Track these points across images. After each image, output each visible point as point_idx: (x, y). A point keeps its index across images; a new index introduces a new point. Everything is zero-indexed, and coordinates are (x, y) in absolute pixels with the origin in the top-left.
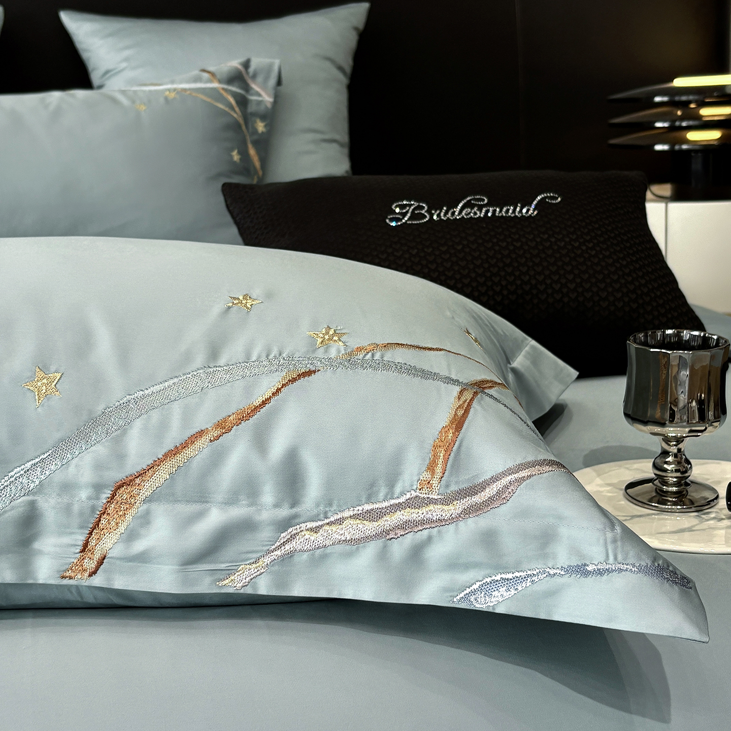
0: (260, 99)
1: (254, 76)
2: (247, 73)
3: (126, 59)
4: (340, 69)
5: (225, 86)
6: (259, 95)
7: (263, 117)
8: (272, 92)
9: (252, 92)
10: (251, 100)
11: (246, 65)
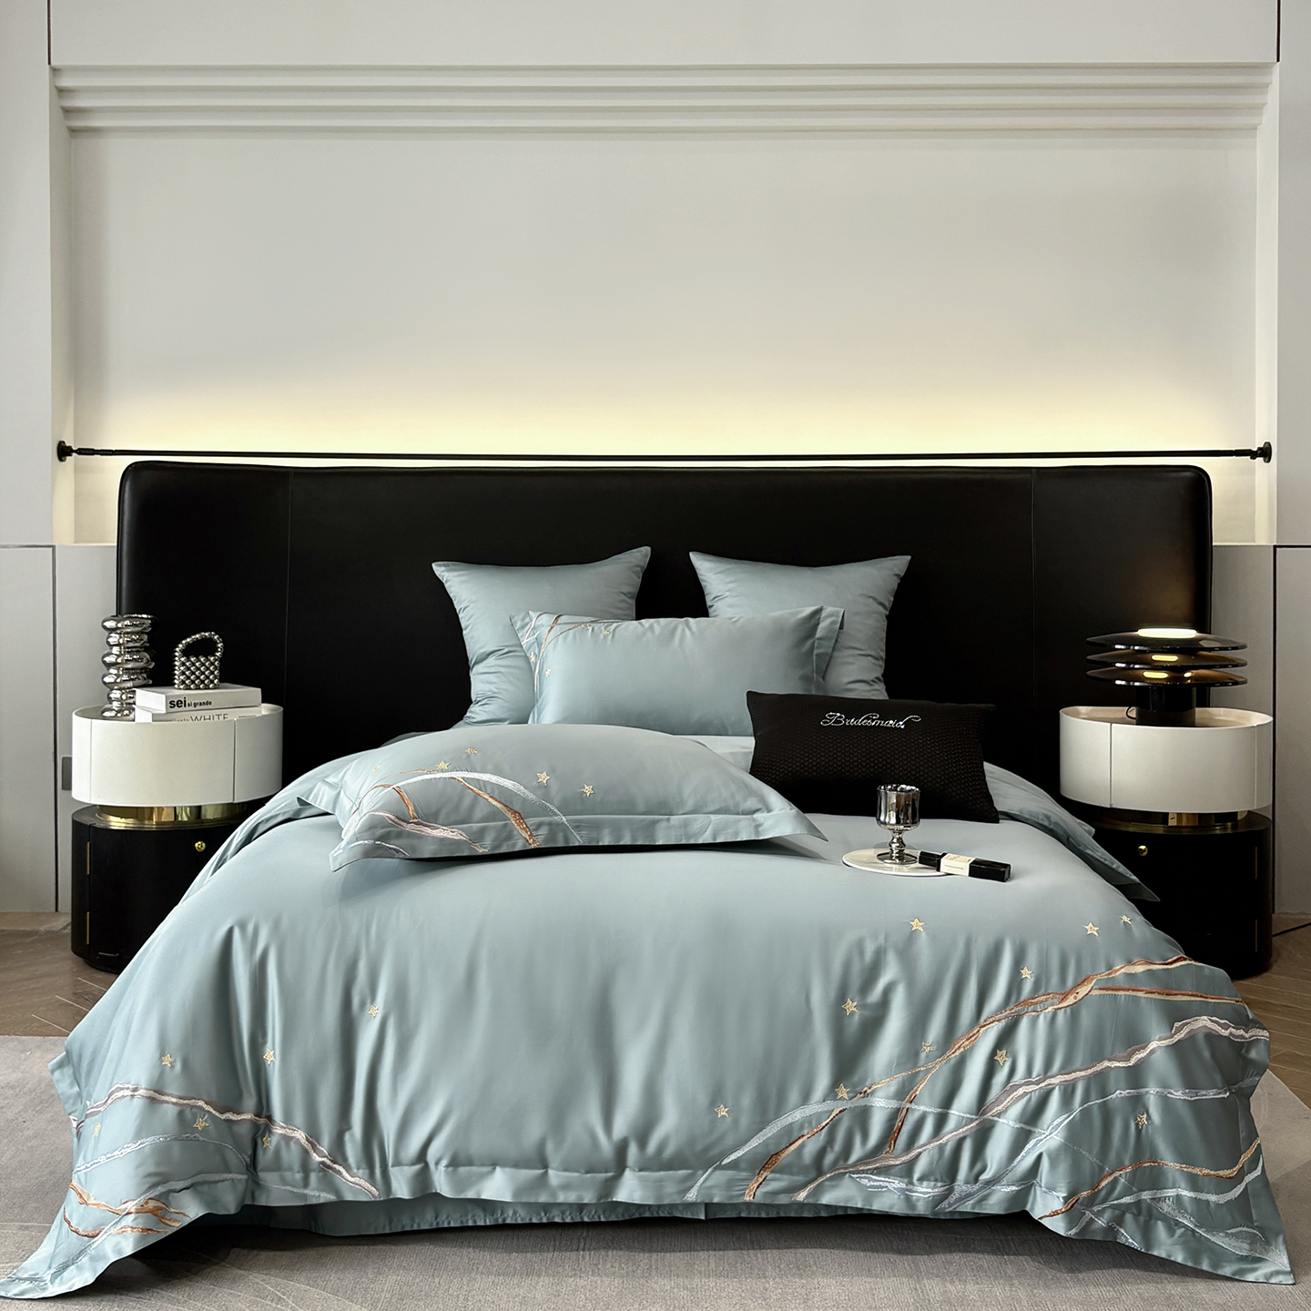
3: (729, 591)
4: (881, 604)
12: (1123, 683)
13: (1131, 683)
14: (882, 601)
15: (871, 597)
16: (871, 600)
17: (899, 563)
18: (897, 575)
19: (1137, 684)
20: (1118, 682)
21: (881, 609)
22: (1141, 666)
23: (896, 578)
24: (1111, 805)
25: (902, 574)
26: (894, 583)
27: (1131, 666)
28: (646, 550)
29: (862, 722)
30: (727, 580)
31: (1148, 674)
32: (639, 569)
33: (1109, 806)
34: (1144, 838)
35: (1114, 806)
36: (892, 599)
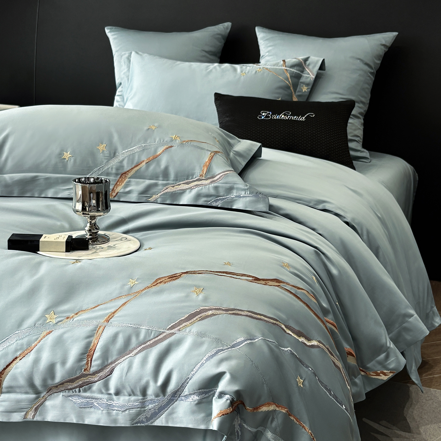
0: (308, 76)
1: (309, 65)
2: (305, 63)
5: (288, 69)
6: (309, 74)
7: (307, 85)
8: (315, 74)
9: (304, 72)
10: (304, 76)
11: (306, 60)
14: (368, 62)
15: (359, 59)
16: (359, 61)
17: (388, 37)
18: (384, 45)
21: (366, 68)
23: (383, 47)
25: (389, 44)
26: (381, 51)
28: (228, 25)
30: (269, 45)
32: (220, 36)
36: (379, 62)
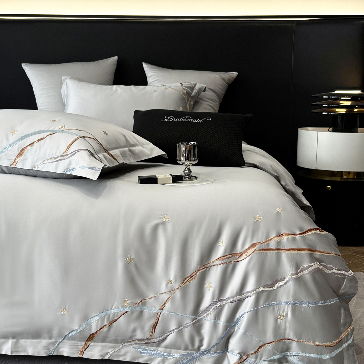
12: (326, 113)
13: (330, 114)
19: (332, 113)
20: (324, 113)
22: (335, 105)
24: (316, 168)
27: (330, 105)
29: (182, 120)
31: (337, 110)
33: (315, 169)
34: (329, 183)
35: (318, 169)
